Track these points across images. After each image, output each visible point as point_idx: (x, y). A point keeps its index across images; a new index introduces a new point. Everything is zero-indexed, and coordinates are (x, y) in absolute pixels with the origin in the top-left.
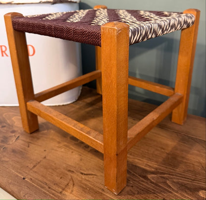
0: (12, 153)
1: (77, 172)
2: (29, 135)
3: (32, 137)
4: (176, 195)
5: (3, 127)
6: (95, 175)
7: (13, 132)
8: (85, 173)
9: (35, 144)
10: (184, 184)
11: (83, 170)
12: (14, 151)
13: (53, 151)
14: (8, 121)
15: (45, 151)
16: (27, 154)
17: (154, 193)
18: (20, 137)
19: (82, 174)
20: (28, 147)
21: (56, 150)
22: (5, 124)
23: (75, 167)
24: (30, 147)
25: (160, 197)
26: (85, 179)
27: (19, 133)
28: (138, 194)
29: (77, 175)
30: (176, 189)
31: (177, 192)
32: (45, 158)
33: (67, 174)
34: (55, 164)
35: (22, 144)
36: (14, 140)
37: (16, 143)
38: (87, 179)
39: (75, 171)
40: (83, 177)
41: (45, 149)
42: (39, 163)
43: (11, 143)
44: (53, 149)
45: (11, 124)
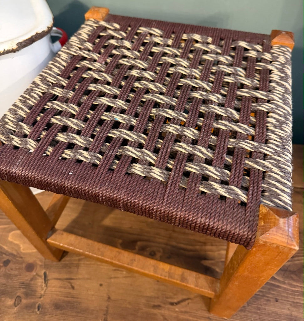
0: (59, 312)
1: (165, 304)
2: (60, 264)
3: (65, 266)
4: (285, 289)
5: (6, 263)
6: (188, 299)
7: (30, 267)
8: (175, 301)
9: (79, 279)
10: (286, 268)
11: (171, 298)
12: (57, 306)
13: (112, 280)
14: (6, 248)
15: (101, 285)
16: (80, 303)
17: (264, 296)
18: (47, 273)
19: (172, 304)
20: (73, 288)
21: (115, 278)
22: (5, 258)
23: (158, 298)
24: (76, 287)
25: (271, 299)
26: (182, 312)
27: (41, 266)
28: (248, 305)
29: (168, 309)
30: (281, 279)
31: (284, 283)
32: (109, 298)
33: (155, 315)
34: (129, 303)
35: (61, 287)
36: (44, 285)
37: (49, 289)
38: (183, 310)
39: (162, 305)
40: (177, 309)
41: (100, 283)
42: (107, 311)
43: (42, 292)
44: (111, 278)
45: (15, 253)
